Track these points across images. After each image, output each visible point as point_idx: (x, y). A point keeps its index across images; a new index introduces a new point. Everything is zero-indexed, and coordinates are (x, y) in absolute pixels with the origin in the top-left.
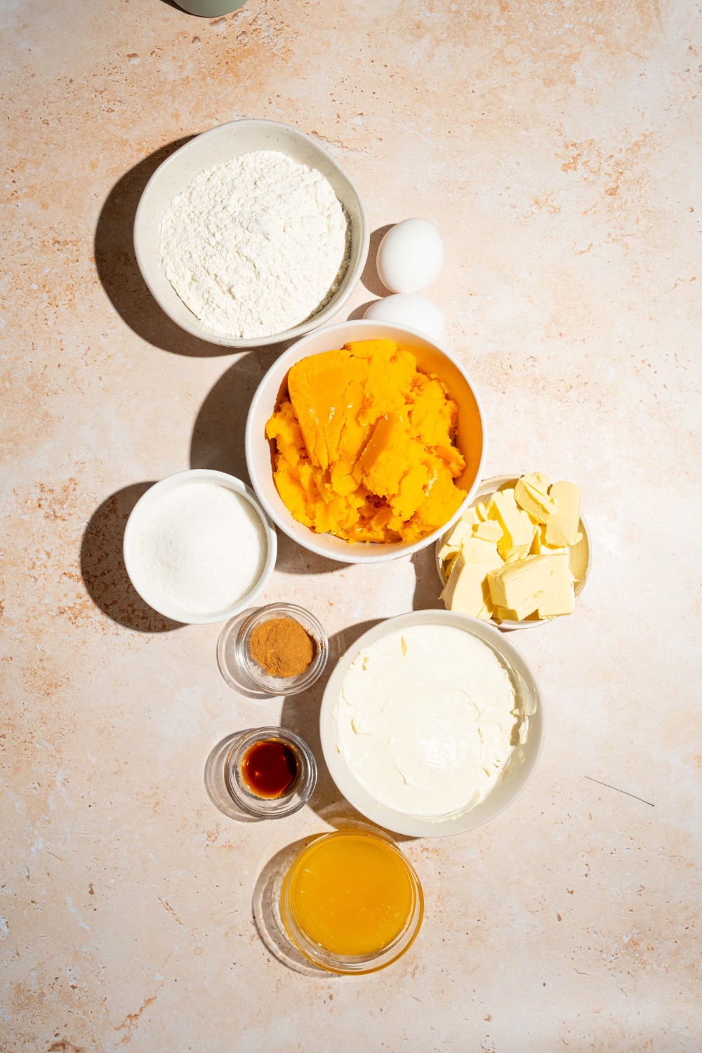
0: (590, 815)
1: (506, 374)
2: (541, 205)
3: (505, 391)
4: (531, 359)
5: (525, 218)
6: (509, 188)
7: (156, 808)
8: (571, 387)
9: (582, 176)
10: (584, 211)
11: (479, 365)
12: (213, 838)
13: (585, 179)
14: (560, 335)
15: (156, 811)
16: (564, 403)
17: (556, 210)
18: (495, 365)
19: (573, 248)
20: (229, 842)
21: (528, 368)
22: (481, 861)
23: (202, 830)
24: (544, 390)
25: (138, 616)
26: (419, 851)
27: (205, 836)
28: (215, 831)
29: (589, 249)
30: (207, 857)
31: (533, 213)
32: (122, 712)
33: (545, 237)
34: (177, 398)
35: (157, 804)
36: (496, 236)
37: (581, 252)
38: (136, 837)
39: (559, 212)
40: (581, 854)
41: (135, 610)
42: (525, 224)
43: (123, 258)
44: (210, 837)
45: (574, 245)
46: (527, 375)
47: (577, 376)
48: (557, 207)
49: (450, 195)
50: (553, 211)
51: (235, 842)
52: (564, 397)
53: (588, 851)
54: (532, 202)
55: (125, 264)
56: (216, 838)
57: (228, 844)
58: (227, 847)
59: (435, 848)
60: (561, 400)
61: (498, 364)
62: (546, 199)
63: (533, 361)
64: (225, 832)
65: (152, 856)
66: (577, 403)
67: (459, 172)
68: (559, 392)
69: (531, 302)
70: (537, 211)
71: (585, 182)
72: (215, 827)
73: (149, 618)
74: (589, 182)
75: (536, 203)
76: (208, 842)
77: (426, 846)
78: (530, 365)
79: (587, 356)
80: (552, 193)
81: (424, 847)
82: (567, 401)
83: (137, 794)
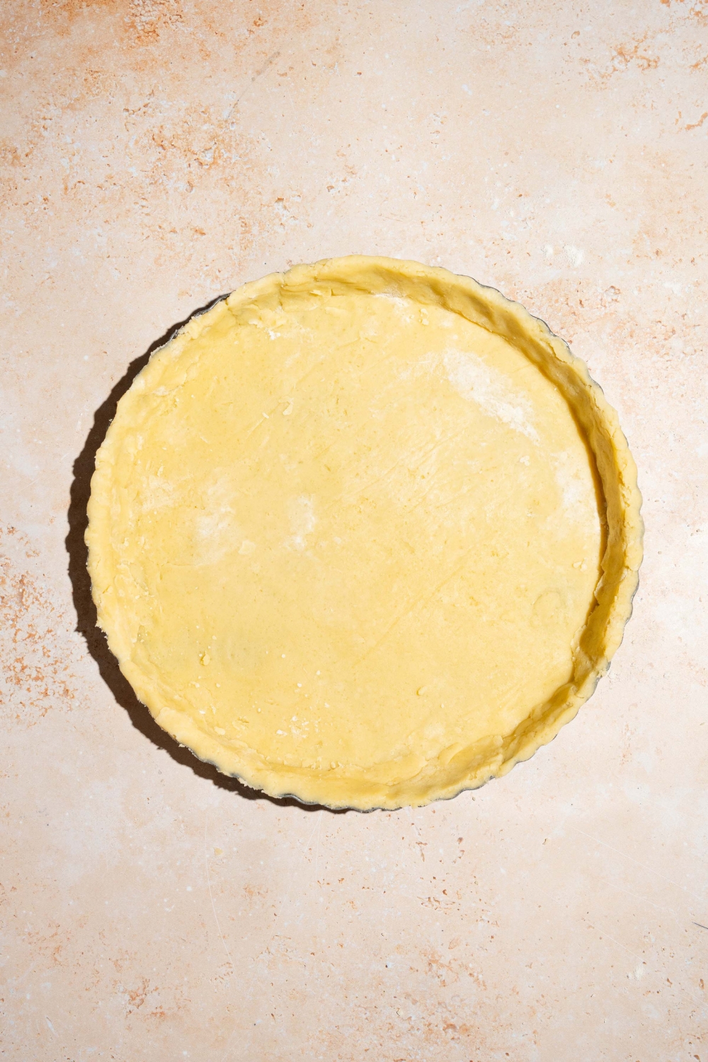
0: (701, 980)
1: (574, 313)
2: (628, 58)
3: (572, 339)
4: (613, 290)
5: (603, 77)
6: (578, 33)
7: (56, 956)
8: (674, 332)
9: (693, 9)
10: (694, 63)
11: (533, 301)
12: (137, 1001)
13: (698, 13)
14: (657, 253)
15: (56, 960)
16: (662, 357)
17: (651, 64)
18: (557, 301)
19: (677, 120)
20: (161, 1007)
21: (607, 305)
22: (534, 1046)
23: (122, 989)
24: (631, 336)
25: (30, 676)
26: (441, 1029)
27: (127, 997)
28: (140, 991)
29: (702, 122)
30: (129, 1028)
31: (615, 70)
32: (8, 815)
33: (634, 105)
34: (86, 358)
35: (58, 949)
36: (558, 106)
37: (689, 127)
38: (28, 997)
39: (656, 67)
40: (687, 1041)
41: (26, 667)
42: (603, 86)
43: (10, 156)
44: (133, 999)
45: (678, 117)
46: (606, 314)
47: (683, 316)
48: (652, 59)
49: (489, 47)
50: (646, 65)
51: (169, 1009)
52: (663, 346)
53: (698, 1035)
54: (615, 53)
55: (13, 164)
56: (142, 1001)
57: (159, 1010)
58: (158, 1015)
59: (465, 1025)
60: (658, 352)
61: (562, 299)
62: (636, 47)
63: (616, 294)
64: (155, 993)
65: (50, 1025)
66: (682, 355)
67: (503, 12)
68: (655, 340)
69: (613, 205)
70: (622, 67)
71: (696, 18)
72: (140, 984)
73: (45, 679)
74: (704, 17)
75: (621, 53)
76: (130, 1007)
77: (452, 1021)
78: (610, 300)
79: (697, 284)
80: (645, 37)
81: (448, 1023)
82: (667, 354)
83: (30, 934)
